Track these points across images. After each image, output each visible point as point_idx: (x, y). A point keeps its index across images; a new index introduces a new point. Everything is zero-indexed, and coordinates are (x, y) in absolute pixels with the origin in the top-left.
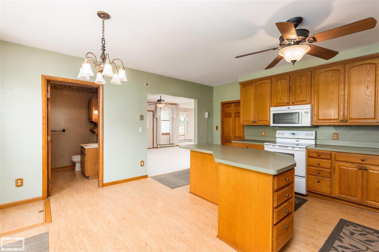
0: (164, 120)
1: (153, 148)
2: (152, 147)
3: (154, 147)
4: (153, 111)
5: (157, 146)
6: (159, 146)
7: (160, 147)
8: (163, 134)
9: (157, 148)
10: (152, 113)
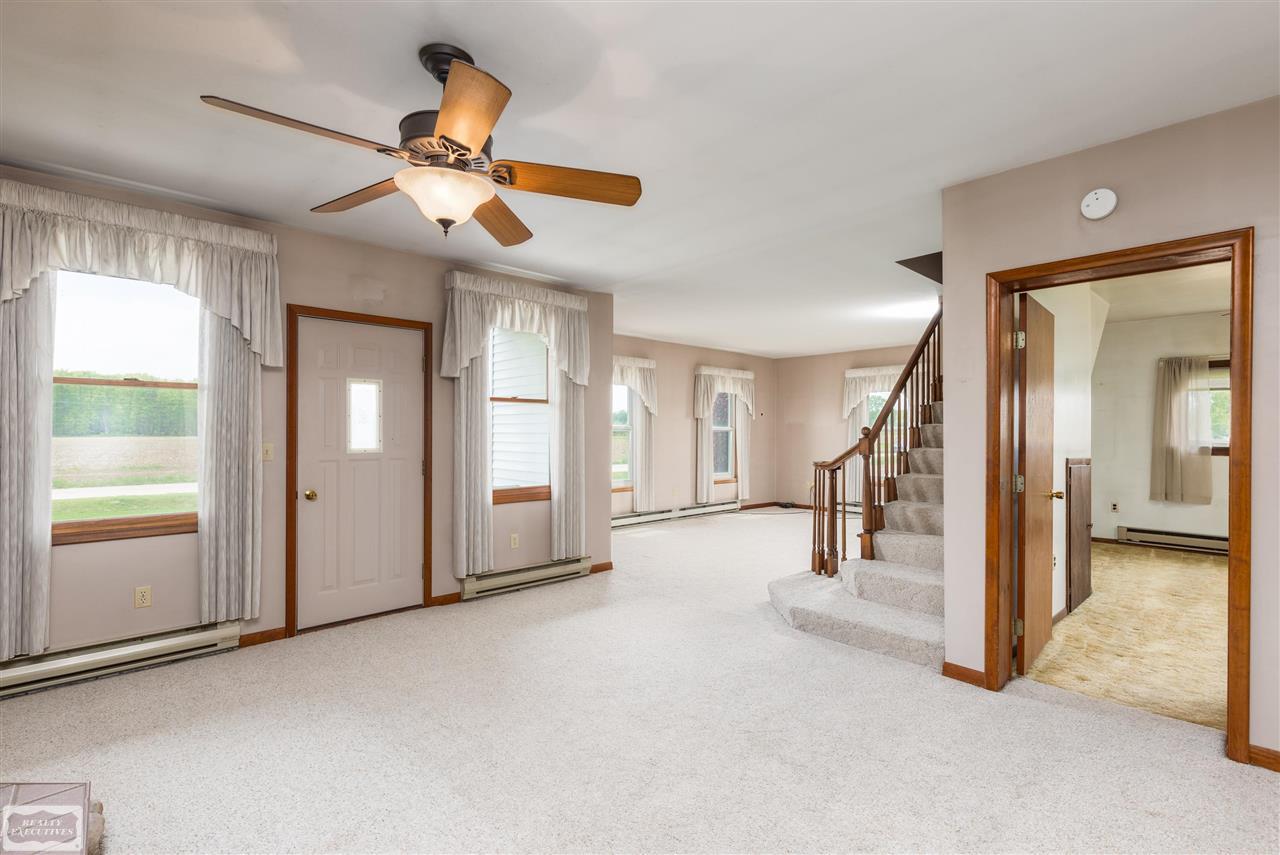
0: (514, 400)
1: (429, 601)
2: (420, 601)
3: (435, 593)
4: (426, 328)
5: (455, 588)
6: (472, 587)
7: (482, 595)
8: (503, 497)
9: (455, 599)
10: (416, 338)
